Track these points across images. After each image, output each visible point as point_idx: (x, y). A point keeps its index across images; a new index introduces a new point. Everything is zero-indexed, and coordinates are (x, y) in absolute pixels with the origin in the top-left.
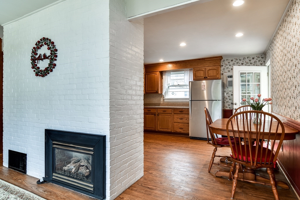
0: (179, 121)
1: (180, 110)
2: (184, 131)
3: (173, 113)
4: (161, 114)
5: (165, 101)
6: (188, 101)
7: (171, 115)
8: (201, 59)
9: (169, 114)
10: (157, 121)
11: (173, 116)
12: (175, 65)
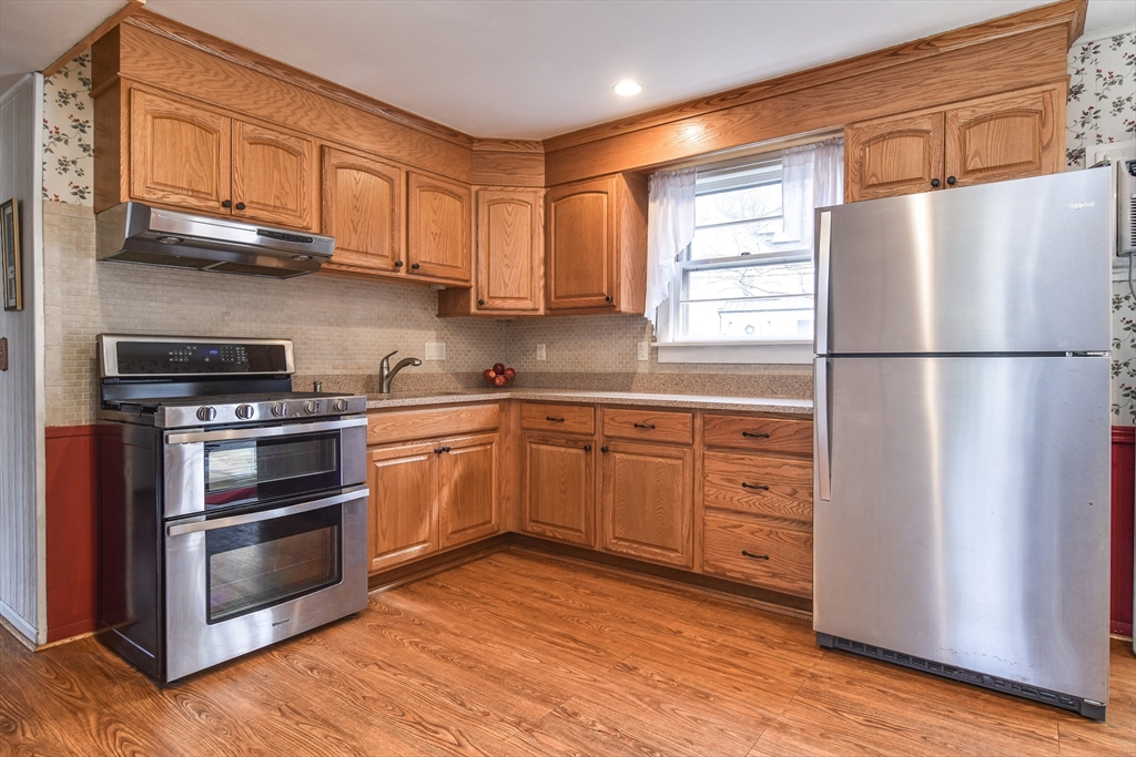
0: (743, 498)
1: (750, 424)
2: (774, 575)
3: (698, 439)
4: (622, 446)
5: (663, 357)
6: (806, 357)
7: (689, 458)
8: (906, 46)
9: (672, 451)
10: (599, 485)
11: (698, 465)
12: (718, 121)
